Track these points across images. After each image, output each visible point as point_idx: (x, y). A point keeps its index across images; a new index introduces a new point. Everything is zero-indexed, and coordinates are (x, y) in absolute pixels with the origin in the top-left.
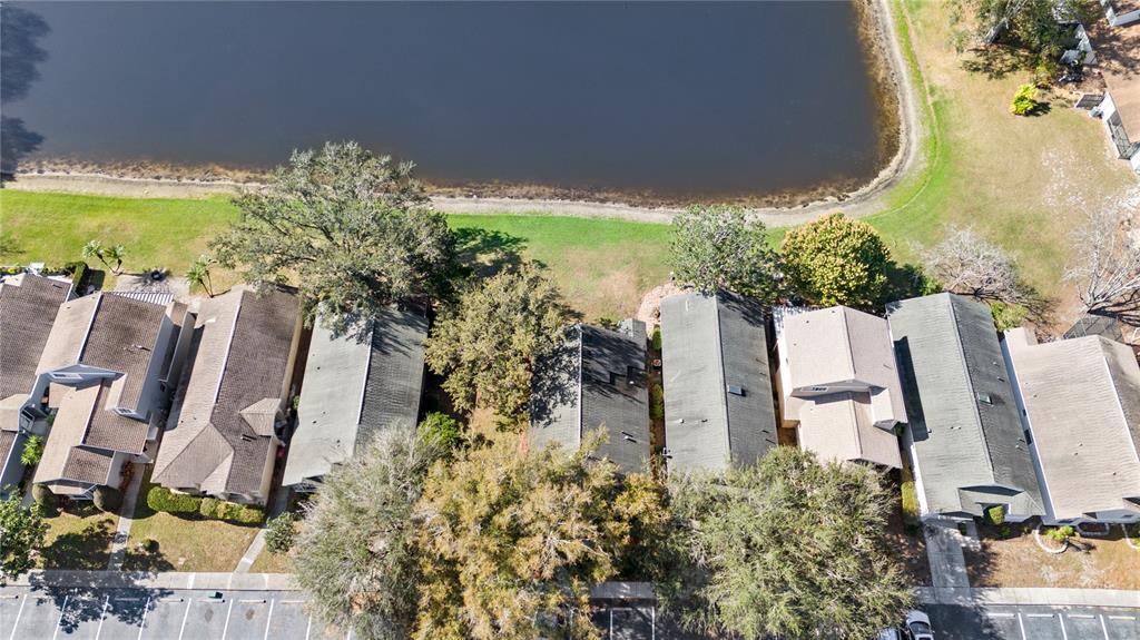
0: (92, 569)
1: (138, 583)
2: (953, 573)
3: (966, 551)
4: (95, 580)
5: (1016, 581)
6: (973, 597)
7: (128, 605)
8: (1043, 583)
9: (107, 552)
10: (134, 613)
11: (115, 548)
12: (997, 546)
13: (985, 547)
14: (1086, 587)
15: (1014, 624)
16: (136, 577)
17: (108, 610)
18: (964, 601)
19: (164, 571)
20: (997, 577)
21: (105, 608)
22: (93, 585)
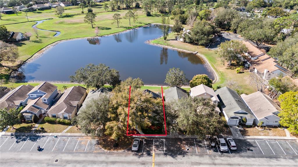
0: (27, 132)
1: (37, 135)
2: (237, 133)
3: (240, 130)
4: (27, 134)
5: (253, 135)
6: (243, 138)
7: (34, 138)
8: (260, 135)
9: (31, 130)
10: (35, 140)
11: (33, 129)
12: (247, 129)
13: (244, 129)
14: (271, 136)
15: (255, 142)
16: (37, 134)
17: (29, 139)
18: (241, 138)
19: (44, 133)
20: (248, 134)
21: (28, 139)
22: (26, 135)
